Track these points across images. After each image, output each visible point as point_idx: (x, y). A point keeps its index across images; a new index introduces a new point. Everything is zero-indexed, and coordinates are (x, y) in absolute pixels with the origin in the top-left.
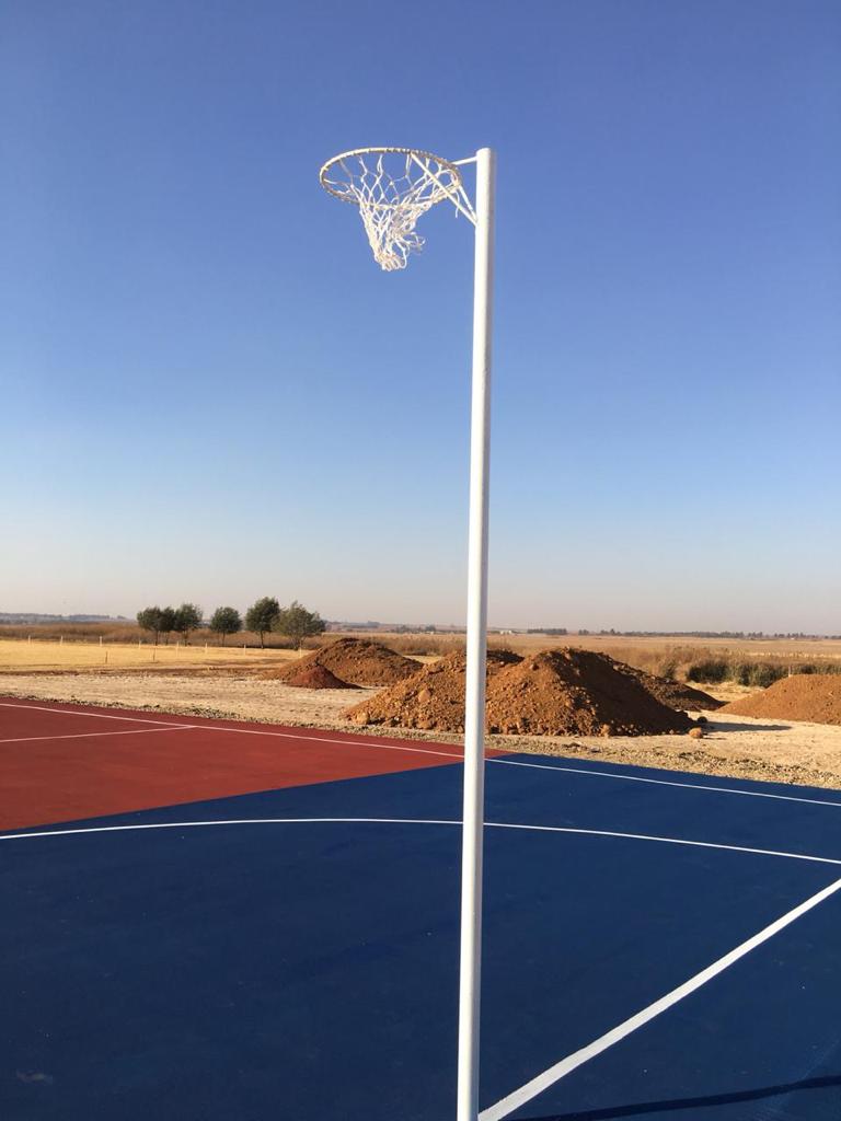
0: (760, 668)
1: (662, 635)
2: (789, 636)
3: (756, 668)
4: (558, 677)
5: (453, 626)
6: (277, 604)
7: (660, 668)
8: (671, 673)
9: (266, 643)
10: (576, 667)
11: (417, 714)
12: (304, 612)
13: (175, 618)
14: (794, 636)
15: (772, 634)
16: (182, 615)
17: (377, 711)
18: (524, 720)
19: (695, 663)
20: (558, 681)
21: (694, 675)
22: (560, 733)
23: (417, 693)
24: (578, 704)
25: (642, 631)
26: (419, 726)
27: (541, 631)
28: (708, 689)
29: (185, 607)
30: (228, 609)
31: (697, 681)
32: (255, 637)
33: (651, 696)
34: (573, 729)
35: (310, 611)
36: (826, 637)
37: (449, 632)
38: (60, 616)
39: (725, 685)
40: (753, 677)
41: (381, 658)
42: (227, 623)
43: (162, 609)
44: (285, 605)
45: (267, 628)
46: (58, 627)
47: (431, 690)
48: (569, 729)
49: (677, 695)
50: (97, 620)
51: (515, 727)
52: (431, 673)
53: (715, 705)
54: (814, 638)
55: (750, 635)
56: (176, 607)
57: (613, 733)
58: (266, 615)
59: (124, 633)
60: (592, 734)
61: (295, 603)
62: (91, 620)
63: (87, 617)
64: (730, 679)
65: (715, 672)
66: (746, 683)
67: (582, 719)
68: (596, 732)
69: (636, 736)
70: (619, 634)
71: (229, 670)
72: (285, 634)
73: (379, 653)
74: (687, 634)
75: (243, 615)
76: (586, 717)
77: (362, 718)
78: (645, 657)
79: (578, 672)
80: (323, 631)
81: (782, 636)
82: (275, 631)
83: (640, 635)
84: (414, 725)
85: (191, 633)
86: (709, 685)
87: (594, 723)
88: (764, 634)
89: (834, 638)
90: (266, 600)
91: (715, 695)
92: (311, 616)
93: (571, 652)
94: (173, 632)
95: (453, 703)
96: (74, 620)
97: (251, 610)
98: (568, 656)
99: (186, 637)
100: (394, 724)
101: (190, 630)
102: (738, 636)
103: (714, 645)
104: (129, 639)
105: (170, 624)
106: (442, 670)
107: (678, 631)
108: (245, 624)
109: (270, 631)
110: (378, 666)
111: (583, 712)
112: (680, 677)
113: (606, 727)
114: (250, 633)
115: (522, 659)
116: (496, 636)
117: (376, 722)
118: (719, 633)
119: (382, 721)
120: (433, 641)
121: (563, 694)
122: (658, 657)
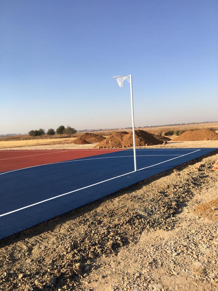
0: (181, 131)
1: (159, 126)
2: (191, 124)
3: (180, 131)
4: (136, 135)
5: (106, 129)
6: (64, 127)
7: (158, 133)
8: (161, 134)
9: (62, 137)
10: (140, 133)
11: (109, 145)
12: (71, 128)
13: (38, 133)
14: (192, 123)
15: (187, 123)
16: (40, 131)
17: (101, 146)
18: (131, 144)
19: (166, 132)
20: (137, 136)
21: (166, 134)
22: (138, 146)
23: (108, 141)
24: (141, 140)
25: (154, 126)
26: (110, 147)
27: (129, 128)
28: (169, 137)
29: (40, 129)
30: (51, 129)
31: (167, 136)
32: (59, 135)
33: (156, 139)
34: (140, 145)
35: (72, 128)
36: (201, 123)
37: (105, 130)
38: (3, 135)
39: (173, 136)
40: (179, 134)
41: (95, 137)
42: (51, 133)
43: (34, 130)
44: (66, 127)
45: (62, 133)
46: (7, 137)
47: (111, 140)
48: (139, 145)
49: (162, 138)
50: (14, 135)
51: (129, 146)
52: (111, 137)
53: (170, 140)
54: (198, 123)
55: (181, 124)
56: (38, 129)
57: (148, 145)
58: (61, 130)
59: (25, 137)
60: (144, 146)
61: (68, 126)
62: (12, 135)
63: (10, 134)
64: (174, 134)
65: (171, 133)
66: (178, 135)
67: (142, 143)
68: (145, 145)
69: (153, 145)
70: (149, 127)
71: (57, 143)
72: (67, 134)
73: (94, 136)
74: (166, 125)
75: (55, 130)
76: (143, 143)
77: (98, 147)
78: (155, 131)
79: (140, 134)
80: (76, 132)
81: (190, 124)
82: (64, 133)
83: (154, 127)
84: (109, 147)
85: (42, 136)
86: (169, 136)
87: (144, 144)
88: (185, 124)
89: (203, 123)
90: (61, 126)
91: (171, 138)
92: (73, 129)
93: (139, 130)
94: (38, 136)
95: (116, 142)
96: (7, 135)
97: (58, 129)
98: (138, 131)
99: (41, 137)
100: (105, 148)
101: (42, 135)
102: (179, 125)
103: (172, 127)
104: (26, 139)
105: (37, 134)
106: (113, 136)
107: (164, 125)
108: (56, 133)
109: (63, 134)
110: (95, 139)
111: (142, 142)
112: (163, 135)
113: (146, 144)
114: (57, 135)
115: (128, 133)
116: (118, 130)
117: (101, 148)
118: (174, 124)
119: (102, 147)
120: (103, 133)
121: (138, 139)
122: (158, 131)
